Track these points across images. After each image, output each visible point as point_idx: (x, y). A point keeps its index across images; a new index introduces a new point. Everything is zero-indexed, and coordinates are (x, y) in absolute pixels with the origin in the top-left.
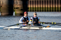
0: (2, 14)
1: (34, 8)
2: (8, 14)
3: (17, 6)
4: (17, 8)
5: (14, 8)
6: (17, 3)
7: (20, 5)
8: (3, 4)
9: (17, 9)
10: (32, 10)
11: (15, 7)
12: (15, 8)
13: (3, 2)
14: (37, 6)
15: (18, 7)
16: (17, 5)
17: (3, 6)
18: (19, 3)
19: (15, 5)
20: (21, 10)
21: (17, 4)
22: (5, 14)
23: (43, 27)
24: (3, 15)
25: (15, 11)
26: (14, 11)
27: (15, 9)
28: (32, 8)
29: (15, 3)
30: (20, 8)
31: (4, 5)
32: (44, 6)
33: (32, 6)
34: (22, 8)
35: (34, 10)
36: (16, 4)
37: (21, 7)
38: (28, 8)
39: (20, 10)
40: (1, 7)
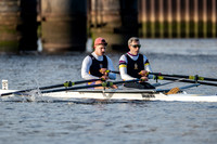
0: (46, 46)
1: (162, 26)
2: (66, 46)
3: (99, 18)
4: (99, 26)
5: (88, 26)
6: (102, 6)
7: (111, 13)
8: (49, 9)
9: (99, 30)
10: (153, 31)
11: (93, 20)
12: (92, 26)
13: (49, 4)
14: (170, 19)
15: (105, 20)
16: (102, 16)
17: (49, 19)
18: (106, 8)
19: (93, 13)
20: (116, 31)
21: (102, 10)
22: (59, 46)
23: (158, 92)
24: (51, 50)
25: (94, 35)
26: (90, 36)
27: (93, 30)
28: (153, 26)
29: (93, 8)
30: (112, 26)
31: (53, 14)
32: (196, 19)
33: (153, 19)
34: (119, 25)
35: (162, 31)
36: (96, 11)
37: (115, 22)
38: (140, 25)
39: (109, 33)
40: (43, 23)
